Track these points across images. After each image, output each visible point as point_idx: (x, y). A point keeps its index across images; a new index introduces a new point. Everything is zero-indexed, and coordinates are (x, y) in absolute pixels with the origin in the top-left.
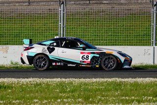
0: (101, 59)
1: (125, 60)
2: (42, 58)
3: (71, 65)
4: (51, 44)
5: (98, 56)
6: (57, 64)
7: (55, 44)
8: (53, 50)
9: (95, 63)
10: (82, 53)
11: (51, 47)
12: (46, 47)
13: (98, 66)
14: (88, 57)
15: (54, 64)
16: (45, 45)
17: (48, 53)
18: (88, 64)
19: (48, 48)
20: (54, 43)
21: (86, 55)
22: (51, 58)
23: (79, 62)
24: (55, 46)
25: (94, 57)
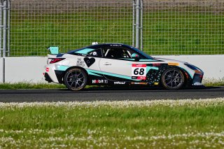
0: (162, 73)
1: (195, 75)
2: (78, 73)
3: (118, 83)
4: (89, 53)
5: (157, 69)
6: (99, 81)
7: (95, 53)
8: (92, 61)
9: (153, 80)
10: (134, 65)
11: (90, 58)
12: (82, 58)
13: (157, 84)
14: (142, 71)
15: (94, 81)
16: (80, 55)
17: (85, 67)
18: (143, 81)
19: (85, 59)
20: (93, 51)
21: (140, 68)
22: (89, 73)
23: (130, 78)
24: (95, 56)
25: (151, 71)
